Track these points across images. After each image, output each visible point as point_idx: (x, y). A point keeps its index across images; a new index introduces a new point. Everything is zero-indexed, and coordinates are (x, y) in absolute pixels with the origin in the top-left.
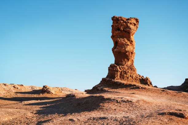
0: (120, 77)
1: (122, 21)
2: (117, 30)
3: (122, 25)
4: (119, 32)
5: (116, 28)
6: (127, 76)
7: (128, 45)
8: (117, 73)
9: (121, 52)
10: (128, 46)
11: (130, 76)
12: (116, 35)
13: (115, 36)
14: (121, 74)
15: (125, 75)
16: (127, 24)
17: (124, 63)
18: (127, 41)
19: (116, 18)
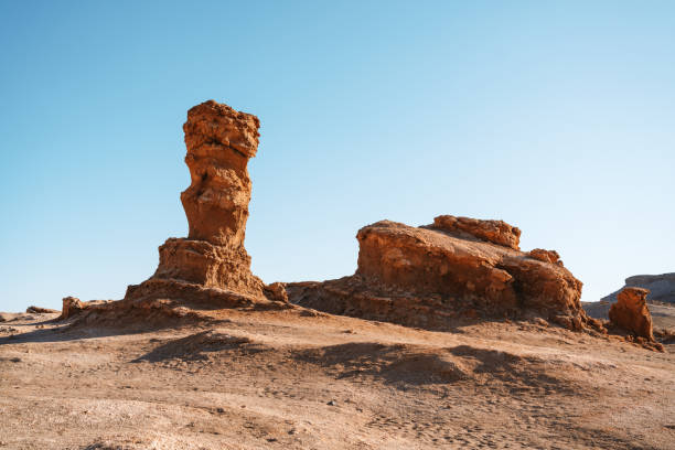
0: (219, 279)
1: (231, 120)
2: (211, 143)
3: (226, 130)
4: (219, 148)
5: (210, 135)
6: (235, 277)
7: (239, 189)
8: (212, 268)
9: (218, 207)
10: (239, 193)
11: (241, 278)
12: (208, 156)
13: (203, 157)
14: (219, 272)
15: (230, 275)
16: (241, 130)
17: (225, 239)
18: (236, 177)
19: (217, 106)
